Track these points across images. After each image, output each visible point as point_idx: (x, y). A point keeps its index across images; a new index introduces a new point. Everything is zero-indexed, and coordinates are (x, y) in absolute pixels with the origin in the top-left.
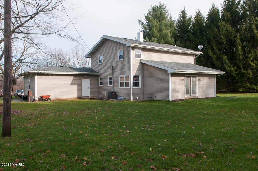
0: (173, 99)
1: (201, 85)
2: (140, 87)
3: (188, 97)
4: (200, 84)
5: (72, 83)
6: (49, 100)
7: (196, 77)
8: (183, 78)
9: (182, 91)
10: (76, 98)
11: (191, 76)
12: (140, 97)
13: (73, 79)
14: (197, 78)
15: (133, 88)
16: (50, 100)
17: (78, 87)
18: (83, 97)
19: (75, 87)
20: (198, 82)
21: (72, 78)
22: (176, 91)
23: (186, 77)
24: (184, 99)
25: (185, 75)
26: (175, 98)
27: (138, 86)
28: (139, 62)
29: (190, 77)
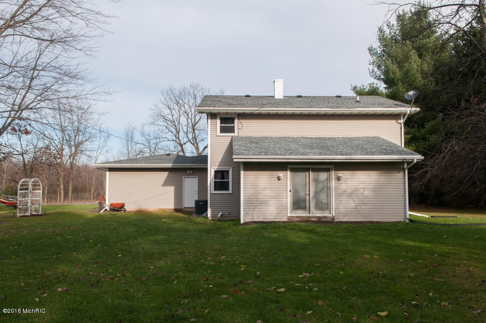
0: (249, 219)
1: (348, 190)
2: (230, 191)
3: (297, 217)
4: (344, 187)
5: (166, 183)
6: (123, 211)
7: (328, 170)
8: (281, 174)
9: (278, 202)
10: (170, 209)
11: (309, 168)
12: (229, 213)
13: (167, 177)
14: (333, 174)
15: (211, 194)
16: (125, 211)
17: (175, 190)
18: (184, 208)
19: (171, 189)
20: (333, 183)
21: (166, 174)
22: (259, 202)
23: (292, 170)
24: (286, 220)
25: (289, 167)
26: (255, 217)
27: (228, 189)
28: (229, 142)
29: (308, 170)
